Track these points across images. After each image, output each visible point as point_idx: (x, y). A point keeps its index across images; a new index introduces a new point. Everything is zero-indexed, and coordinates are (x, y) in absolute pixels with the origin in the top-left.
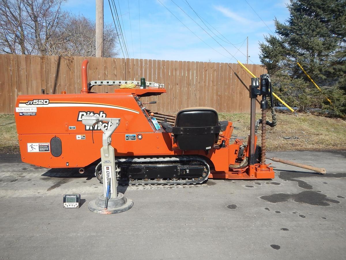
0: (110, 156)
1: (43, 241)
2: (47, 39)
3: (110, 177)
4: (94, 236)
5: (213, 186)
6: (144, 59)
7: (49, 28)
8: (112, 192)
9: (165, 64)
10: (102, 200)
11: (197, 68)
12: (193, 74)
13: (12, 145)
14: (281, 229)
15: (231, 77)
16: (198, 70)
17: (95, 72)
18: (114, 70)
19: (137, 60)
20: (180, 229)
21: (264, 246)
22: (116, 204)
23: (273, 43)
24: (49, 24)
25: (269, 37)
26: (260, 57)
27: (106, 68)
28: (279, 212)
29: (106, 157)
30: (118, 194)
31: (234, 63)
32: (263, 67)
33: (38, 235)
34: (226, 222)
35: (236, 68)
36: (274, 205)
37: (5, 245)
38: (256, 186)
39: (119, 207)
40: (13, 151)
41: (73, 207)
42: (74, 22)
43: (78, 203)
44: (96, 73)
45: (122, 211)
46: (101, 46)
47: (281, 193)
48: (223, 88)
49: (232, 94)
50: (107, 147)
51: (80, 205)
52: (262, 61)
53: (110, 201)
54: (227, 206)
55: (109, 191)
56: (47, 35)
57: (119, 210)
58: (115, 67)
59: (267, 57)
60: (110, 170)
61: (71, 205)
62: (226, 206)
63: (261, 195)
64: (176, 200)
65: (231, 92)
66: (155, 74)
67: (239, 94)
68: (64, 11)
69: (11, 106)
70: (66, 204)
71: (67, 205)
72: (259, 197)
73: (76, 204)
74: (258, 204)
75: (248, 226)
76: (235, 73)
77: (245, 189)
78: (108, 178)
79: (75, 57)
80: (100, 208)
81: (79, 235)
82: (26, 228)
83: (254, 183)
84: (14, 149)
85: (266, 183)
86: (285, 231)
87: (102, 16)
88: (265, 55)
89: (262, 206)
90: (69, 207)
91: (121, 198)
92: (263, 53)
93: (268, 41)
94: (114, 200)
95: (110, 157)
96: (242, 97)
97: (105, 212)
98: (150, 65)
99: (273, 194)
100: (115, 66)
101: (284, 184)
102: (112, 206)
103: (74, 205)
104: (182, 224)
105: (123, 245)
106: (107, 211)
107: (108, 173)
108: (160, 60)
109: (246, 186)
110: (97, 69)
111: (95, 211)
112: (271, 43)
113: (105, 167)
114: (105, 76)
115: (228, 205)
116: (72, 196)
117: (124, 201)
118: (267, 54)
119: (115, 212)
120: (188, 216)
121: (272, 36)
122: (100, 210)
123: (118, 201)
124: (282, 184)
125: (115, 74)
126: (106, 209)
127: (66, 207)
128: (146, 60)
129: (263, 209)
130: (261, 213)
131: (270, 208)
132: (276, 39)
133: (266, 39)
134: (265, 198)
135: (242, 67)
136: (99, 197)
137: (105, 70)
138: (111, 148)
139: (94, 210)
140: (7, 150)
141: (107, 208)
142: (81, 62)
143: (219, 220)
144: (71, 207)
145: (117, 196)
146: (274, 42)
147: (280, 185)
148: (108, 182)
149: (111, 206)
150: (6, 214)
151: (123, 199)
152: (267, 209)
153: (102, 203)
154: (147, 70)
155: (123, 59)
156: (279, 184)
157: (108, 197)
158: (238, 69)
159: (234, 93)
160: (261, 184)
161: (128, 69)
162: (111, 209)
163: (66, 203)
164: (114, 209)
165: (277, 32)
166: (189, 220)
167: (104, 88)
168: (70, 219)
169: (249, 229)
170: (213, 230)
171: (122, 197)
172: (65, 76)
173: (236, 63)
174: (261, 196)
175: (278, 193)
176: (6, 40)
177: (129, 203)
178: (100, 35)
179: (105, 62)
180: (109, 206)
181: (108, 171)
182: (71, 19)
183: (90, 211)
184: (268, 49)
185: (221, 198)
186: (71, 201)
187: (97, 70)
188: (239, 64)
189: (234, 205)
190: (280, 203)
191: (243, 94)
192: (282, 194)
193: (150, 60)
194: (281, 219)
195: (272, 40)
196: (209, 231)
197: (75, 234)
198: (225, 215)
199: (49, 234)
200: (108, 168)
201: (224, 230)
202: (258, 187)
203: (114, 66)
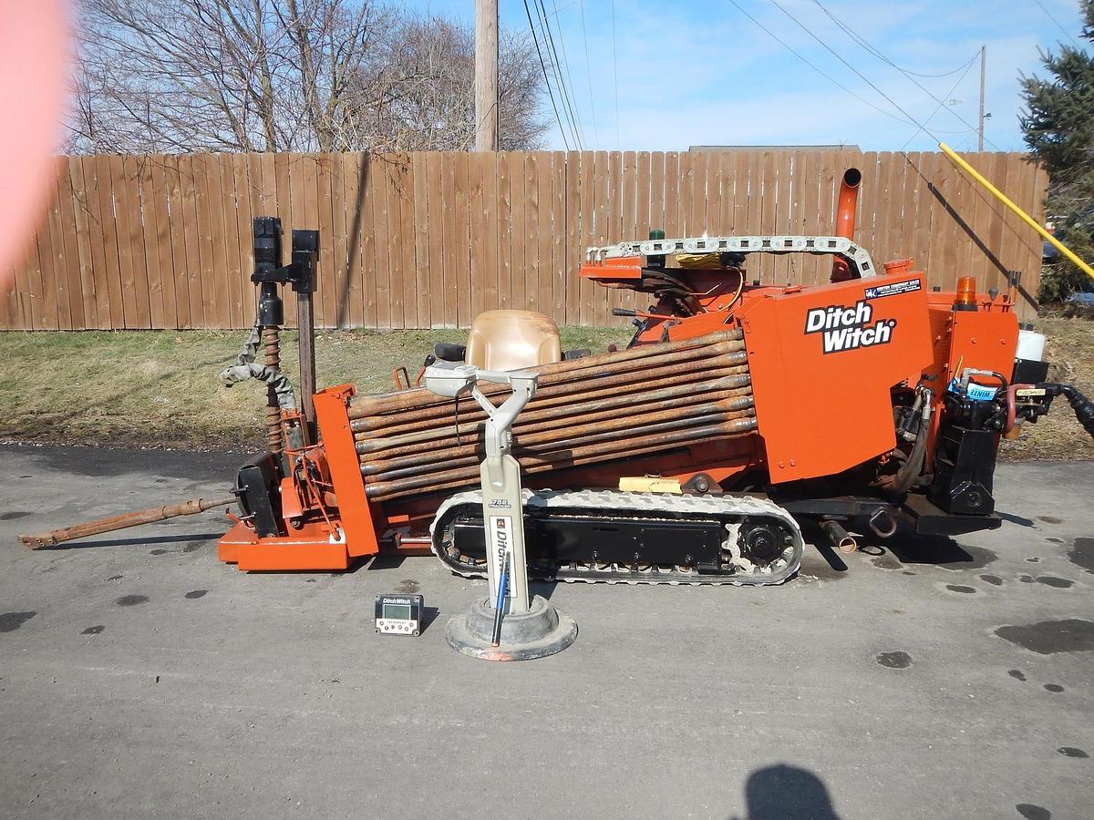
0: (507, 485)
1: (316, 732)
2: (336, 94)
3: (509, 549)
4: (459, 728)
5: (835, 583)
6: (623, 153)
7: (340, 60)
8: (513, 593)
9: (693, 165)
10: (483, 617)
11: (798, 172)
12: (783, 196)
13: (240, 424)
14: (1060, 751)
15: (916, 198)
16: (803, 181)
17: (473, 197)
18: (530, 192)
19: (602, 154)
20: (718, 725)
21: (995, 807)
22: (525, 631)
23: (1071, 73)
24: (341, 49)
25: (1058, 55)
26: (1024, 126)
27: (505, 183)
28: (1059, 689)
29: (496, 489)
30: (531, 598)
31: (927, 153)
32: (1031, 164)
33: (304, 714)
34: (869, 712)
35: (935, 168)
36: (1043, 661)
37: (217, 738)
38: (983, 590)
39: (532, 640)
40: (245, 443)
41: (403, 632)
42: (415, 36)
43: (416, 622)
44: (475, 201)
45: (543, 653)
46: (489, 117)
47: (1073, 618)
48: (887, 238)
49: (918, 256)
50: (497, 460)
51: (423, 627)
52: (1031, 140)
53: (510, 621)
54: (878, 658)
55: (506, 590)
56: (335, 82)
57: (532, 651)
58: (533, 181)
59: (1048, 126)
60: (507, 530)
61: (396, 625)
62: (874, 657)
63: (999, 624)
64: (711, 626)
65: (914, 248)
66: (657, 197)
67: (942, 257)
68: (382, 7)
69: (239, 305)
70: (382, 624)
71: (384, 626)
72: (991, 630)
73: (411, 625)
74: (986, 654)
75: (943, 730)
76: (930, 185)
77: (945, 598)
78: (502, 552)
79: (414, 155)
80: (478, 641)
81: (416, 721)
82: (273, 688)
83: (977, 577)
84: (247, 437)
85: (1022, 581)
86: (1076, 761)
87: (494, 21)
88: (1041, 120)
89: (998, 664)
90: (391, 631)
91: (540, 613)
92: (1034, 112)
93: (1054, 70)
94: (519, 618)
95: (506, 491)
96: (952, 267)
97: (492, 654)
98: (644, 170)
99: (1043, 619)
100: (535, 176)
101: (1086, 586)
102: (514, 638)
103: (404, 626)
104: (727, 710)
105: (542, 766)
106: (499, 653)
107: (503, 536)
108: (676, 153)
109: (949, 587)
110: (478, 188)
111: (465, 650)
112: (1066, 77)
113: (494, 520)
114: (502, 213)
115: (879, 654)
116: (399, 601)
117: (550, 622)
118: (1046, 116)
119: (523, 656)
120: (746, 685)
121: (1069, 48)
122: (478, 648)
123: (532, 623)
124: (1079, 584)
125: (533, 204)
126: (494, 644)
127: (383, 631)
128: (630, 155)
129: (1002, 673)
130: (995, 690)
131: (1028, 670)
132: (1085, 61)
133: (1048, 61)
134: (1013, 634)
135: (955, 165)
136: (477, 606)
137: (502, 192)
138: (510, 463)
139: (462, 644)
140: (228, 438)
141: (498, 642)
142: (432, 169)
143: (846, 704)
144: (396, 631)
145: (530, 605)
146: (1076, 71)
147: (1072, 588)
148: (501, 563)
149: (510, 637)
150: (222, 641)
151: (545, 616)
152: (1015, 674)
153: (483, 626)
154: (633, 184)
155: (559, 155)
156: (1066, 584)
157: (501, 610)
158: (940, 171)
159: (924, 252)
160: (1004, 581)
161: (575, 186)
162: (510, 645)
163: (383, 620)
164: (519, 646)
165: (1087, 35)
166: (748, 697)
167: (502, 246)
168: (394, 668)
169: (947, 742)
170: (826, 735)
171: (544, 610)
172: (385, 212)
173: (936, 150)
174: (999, 627)
175: (1059, 618)
176: (223, 105)
177: (564, 628)
178: (488, 80)
179: (505, 166)
180: (506, 638)
181: (501, 530)
182: (404, 25)
183: (450, 649)
184: (1053, 100)
185: (858, 627)
186: (397, 613)
187: (480, 192)
188: (944, 155)
189: (900, 653)
190: (1065, 657)
191: (958, 257)
192: (1076, 620)
193: (643, 153)
194: (1064, 713)
195: (1069, 63)
196: (810, 739)
197: (405, 719)
198: (868, 687)
199: (334, 713)
200: (501, 523)
201: (862, 741)
202: (989, 591)
203: (530, 179)
